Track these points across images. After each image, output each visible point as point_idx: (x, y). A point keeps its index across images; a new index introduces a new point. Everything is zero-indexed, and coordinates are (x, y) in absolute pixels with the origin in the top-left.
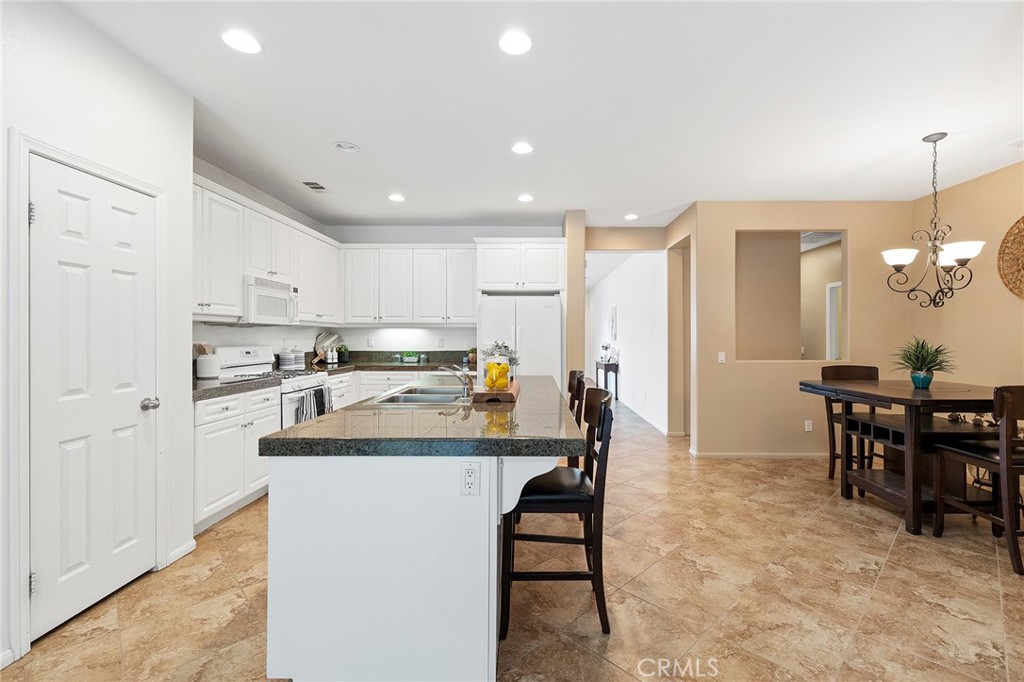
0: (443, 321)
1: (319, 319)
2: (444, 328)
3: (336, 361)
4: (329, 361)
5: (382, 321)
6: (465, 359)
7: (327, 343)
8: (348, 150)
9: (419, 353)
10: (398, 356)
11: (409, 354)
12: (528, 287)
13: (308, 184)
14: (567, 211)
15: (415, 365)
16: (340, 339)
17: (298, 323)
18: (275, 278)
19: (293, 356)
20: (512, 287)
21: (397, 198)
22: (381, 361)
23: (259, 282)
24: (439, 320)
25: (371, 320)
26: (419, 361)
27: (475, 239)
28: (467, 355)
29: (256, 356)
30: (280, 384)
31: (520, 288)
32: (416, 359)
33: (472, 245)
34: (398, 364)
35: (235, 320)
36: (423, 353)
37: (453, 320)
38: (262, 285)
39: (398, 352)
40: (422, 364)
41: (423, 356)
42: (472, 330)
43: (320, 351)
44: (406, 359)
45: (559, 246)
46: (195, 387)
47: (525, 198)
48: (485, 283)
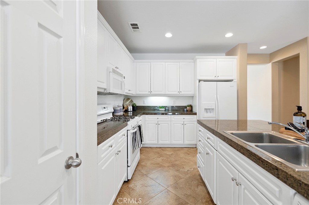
0: (179, 93)
1: (129, 92)
3: (132, 110)
4: (129, 110)
5: (152, 93)
6: (185, 110)
7: (128, 103)
12: (220, 78)
15: (164, 112)
17: (125, 93)
18: (118, 70)
20: (213, 78)
21: (169, 35)
22: (149, 110)
23: (114, 71)
24: (177, 93)
25: (147, 93)
26: (165, 110)
28: (186, 108)
30: (127, 125)
32: (163, 109)
35: (103, 91)
37: (182, 93)
38: (114, 73)
39: (157, 107)
40: (167, 112)
41: (167, 108)
43: (125, 106)
44: (161, 109)
45: (234, 60)
48: (200, 76)
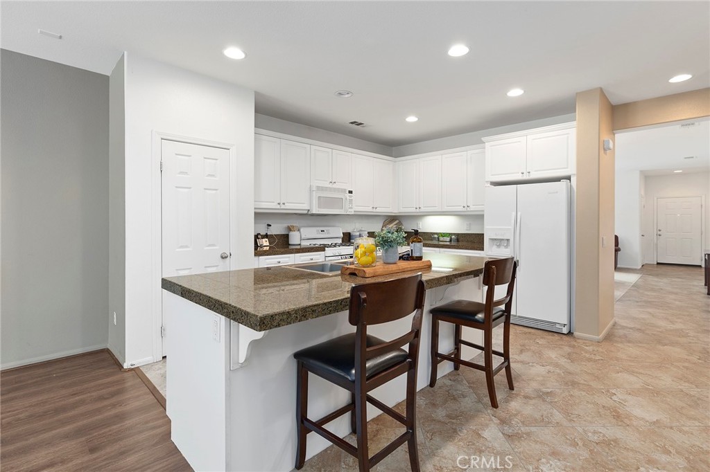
0: (464, 209)
1: (374, 210)
2: (466, 215)
5: (421, 210)
8: (347, 96)
9: (451, 234)
10: (436, 236)
11: (444, 235)
12: (534, 176)
13: (352, 123)
14: (577, 94)
15: (448, 243)
16: (400, 223)
17: (353, 213)
18: (335, 186)
19: (358, 234)
20: (519, 177)
21: (412, 119)
23: (319, 188)
24: (460, 209)
25: (414, 210)
26: (451, 241)
27: (483, 139)
29: (328, 233)
30: (324, 250)
31: (526, 177)
32: (448, 239)
33: (482, 145)
34: (436, 242)
35: (306, 212)
36: (454, 234)
37: (471, 208)
38: (322, 190)
39: (436, 234)
40: (453, 243)
41: (453, 237)
42: (480, 217)
44: (441, 239)
45: (567, 131)
46: (256, 249)
47: (515, 92)
48: (492, 175)
